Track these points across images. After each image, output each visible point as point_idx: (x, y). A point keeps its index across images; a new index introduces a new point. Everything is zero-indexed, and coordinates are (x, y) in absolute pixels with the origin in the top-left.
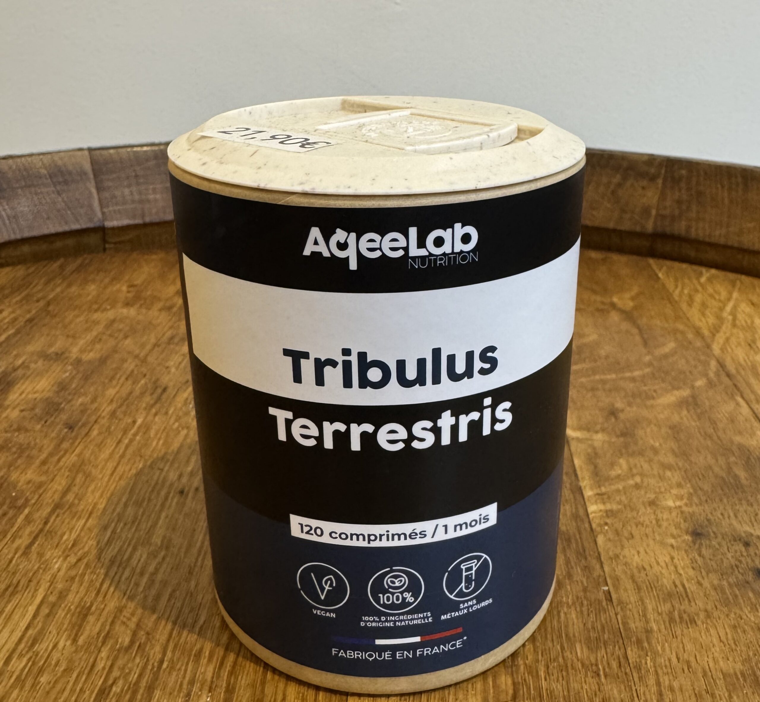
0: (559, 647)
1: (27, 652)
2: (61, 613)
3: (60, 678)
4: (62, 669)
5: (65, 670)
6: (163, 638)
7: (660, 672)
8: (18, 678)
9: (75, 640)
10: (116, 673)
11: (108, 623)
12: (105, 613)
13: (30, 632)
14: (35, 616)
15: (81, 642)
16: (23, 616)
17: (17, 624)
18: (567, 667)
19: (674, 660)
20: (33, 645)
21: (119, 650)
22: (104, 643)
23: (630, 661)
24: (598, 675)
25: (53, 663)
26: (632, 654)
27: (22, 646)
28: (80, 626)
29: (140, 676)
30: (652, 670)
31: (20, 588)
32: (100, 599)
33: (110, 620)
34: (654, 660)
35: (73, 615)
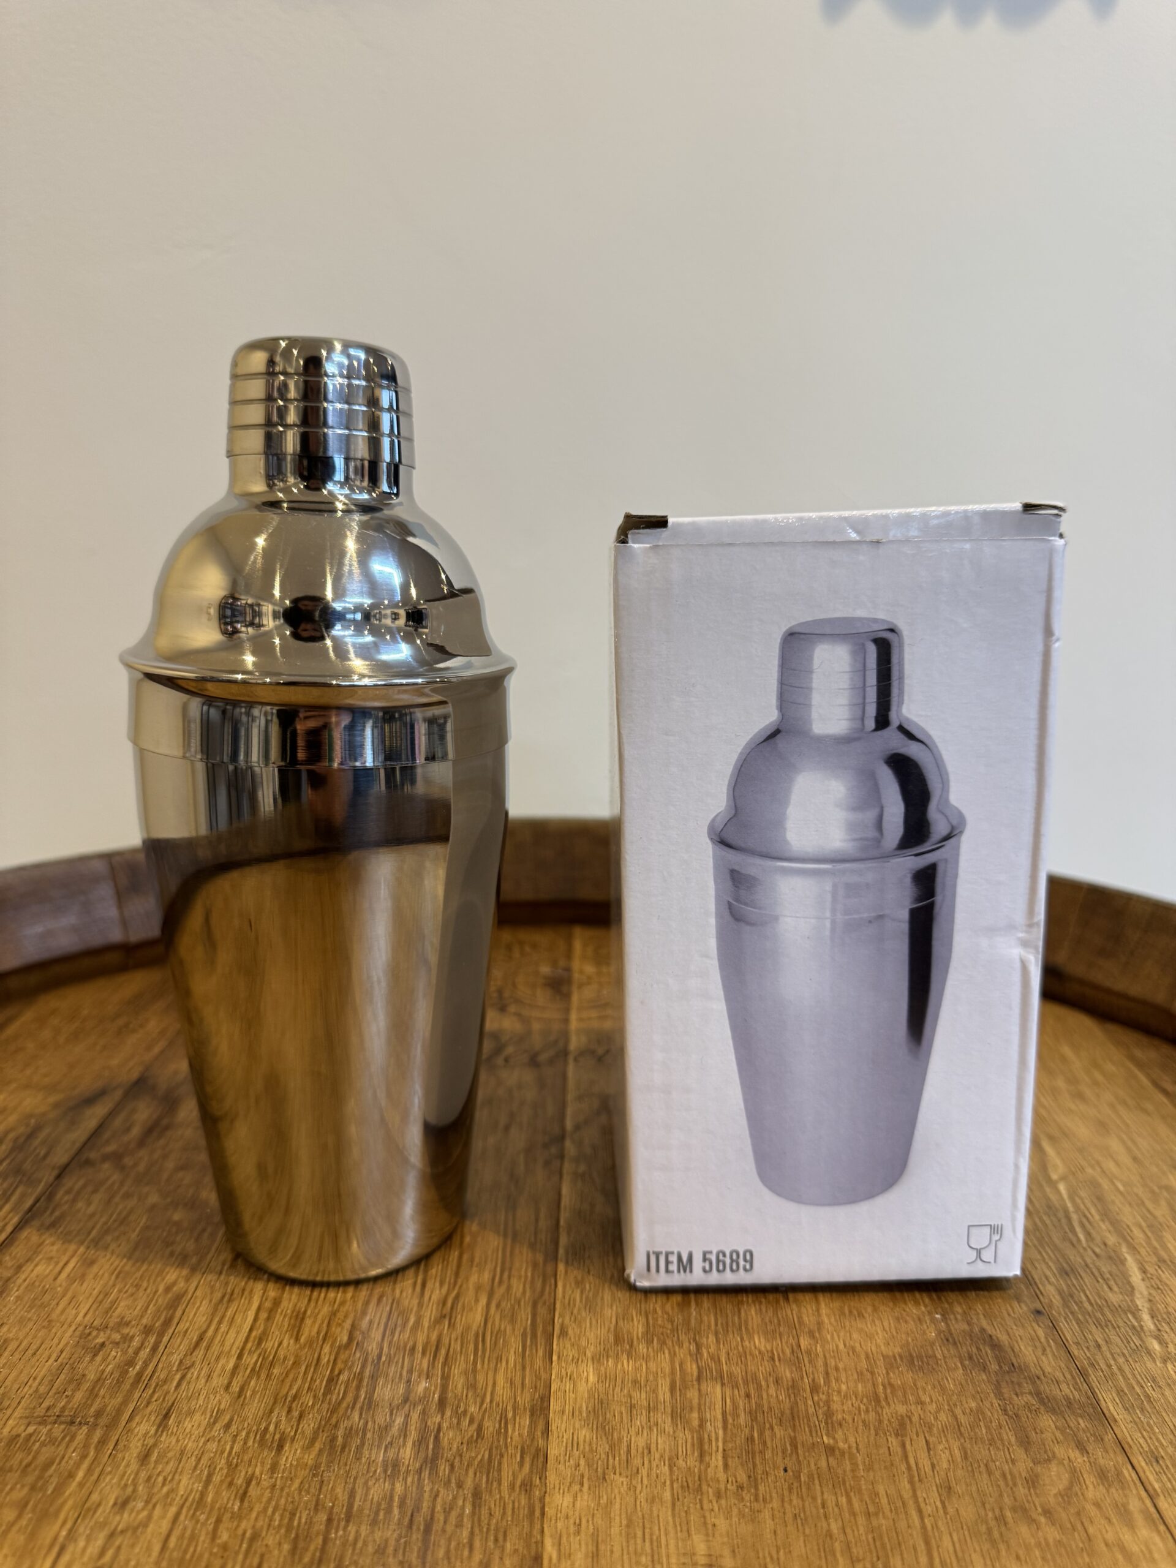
0: (739, 1339)
1: (256, 1349)
2: (278, 1318)
3: (291, 1369)
4: (291, 1362)
5: (294, 1364)
6: (379, 1337)
7: (828, 1356)
8: (253, 1369)
9: (297, 1339)
10: (340, 1365)
11: (325, 1325)
12: (320, 1317)
13: (254, 1334)
14: (256, 1319)
15: (302, 1340)
16: (245, 1319)
17: (241, 1326)
18: (745, 1353)
19: (841, 1346)
20: (259, 1343)
21: (340, 1347)
22: (324, 1340)
23: (802, 1347)
24: (773, 1359)
25: (282, 1357)
26: (804, 1342)
27: (249, 1345)
28: (300, 1328)
29: (363, 1367)
30: (821, 1355)
31: (235, 1296)
32: (312, 1304)
33: (326, 1322)
34: (823, 1346)
35: (290, 1318)
